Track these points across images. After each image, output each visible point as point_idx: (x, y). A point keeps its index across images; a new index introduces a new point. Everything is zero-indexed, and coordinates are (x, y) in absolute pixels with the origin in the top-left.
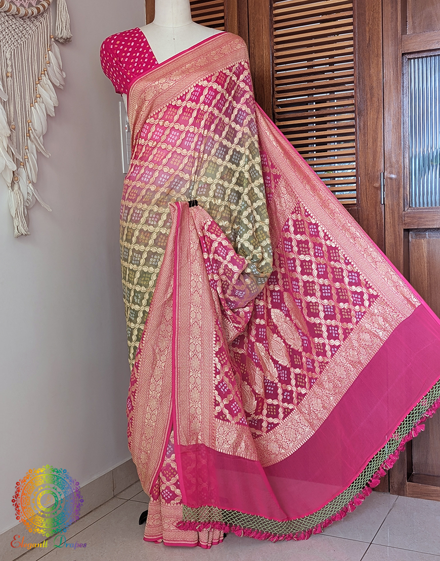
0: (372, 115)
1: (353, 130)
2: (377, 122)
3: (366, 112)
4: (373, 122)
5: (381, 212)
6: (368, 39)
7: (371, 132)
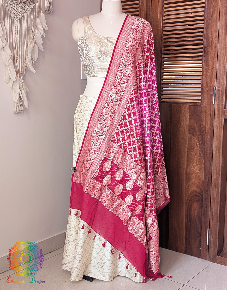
0: (211, 54)
2: (214, 59)
3: (208, 52)
4: (212, 59)
5: (213, 108)
6: (212, 12)
7: (210, 64)
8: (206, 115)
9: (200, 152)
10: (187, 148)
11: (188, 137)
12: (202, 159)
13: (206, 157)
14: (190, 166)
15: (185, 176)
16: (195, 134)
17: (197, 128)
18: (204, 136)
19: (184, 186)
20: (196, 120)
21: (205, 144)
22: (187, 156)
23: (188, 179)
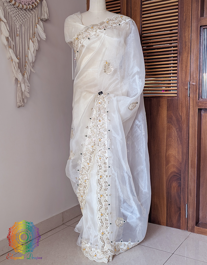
0: (185, 55)
1: (176, 62)
2: (187, 58)
3: (182, 53)
4: (186, 58)
5: (188, 100)
6: (184, 19)
7: (184, 63)
8: (182, 106)
9: (177, 138)
10: (166, 135)
11: (166, 125)
12: (180, 144)
13: (183, 142)
14: (169, 151)
15: (164, 159)
16: (173, 123)
17: (174, 118)
18: (180, 124)
19: (164, 168)
20: (173, 111)
21: (182, 131)
22: (166, 142)
23: (168, 162)
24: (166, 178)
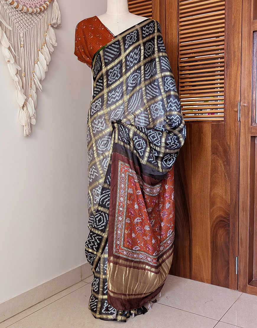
0: (234, 68)
1: (223, 77)
2: (237, 73)
3: (230, 66)
4: (235, 72)
5: (238, 126)
6: (233, 23)
7: (233, 78)
8: (230, 133)
9: (225, 174)
10: (210, 170)
11: (211, 158)
12: (228, 181)
13: (232, 179)
14: (214, 190)
15: (208, 200)
16: (219, 154)
17: (220, 148)
18: (228, 156)
19: (209, 211)
20: (219, 139)
21: (231, 165)
22: (211, 178)
23: (212, 204)
24: (210, 224)
